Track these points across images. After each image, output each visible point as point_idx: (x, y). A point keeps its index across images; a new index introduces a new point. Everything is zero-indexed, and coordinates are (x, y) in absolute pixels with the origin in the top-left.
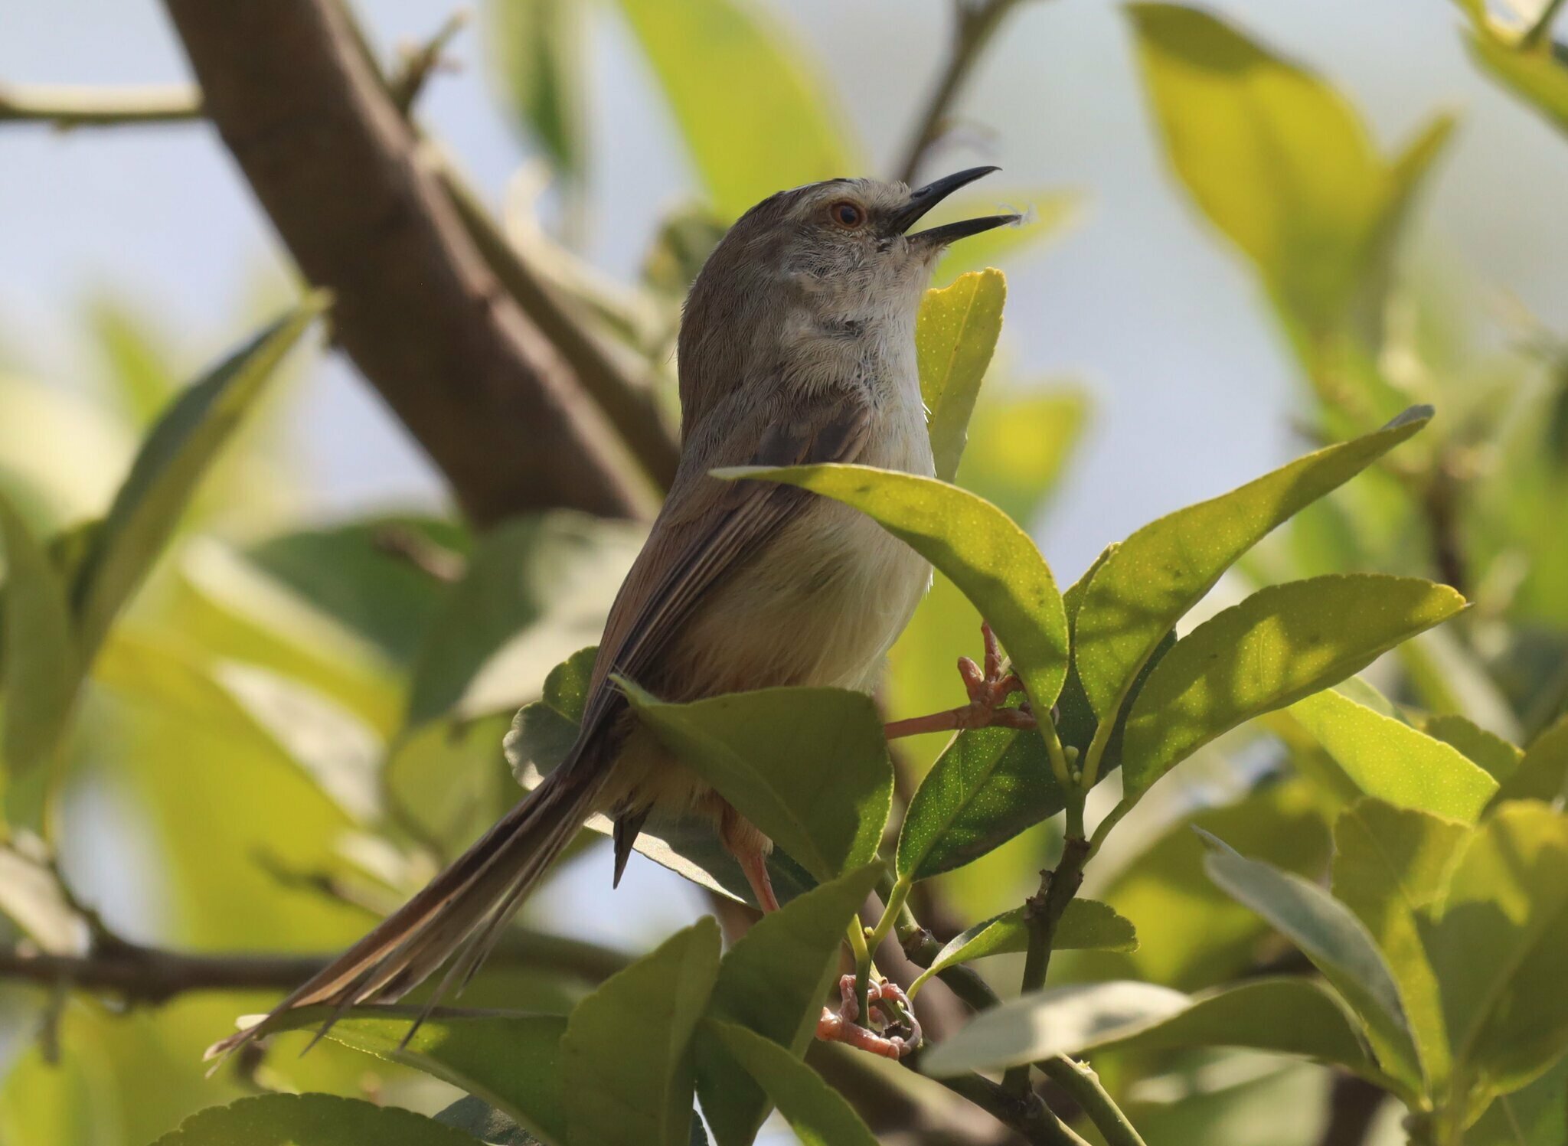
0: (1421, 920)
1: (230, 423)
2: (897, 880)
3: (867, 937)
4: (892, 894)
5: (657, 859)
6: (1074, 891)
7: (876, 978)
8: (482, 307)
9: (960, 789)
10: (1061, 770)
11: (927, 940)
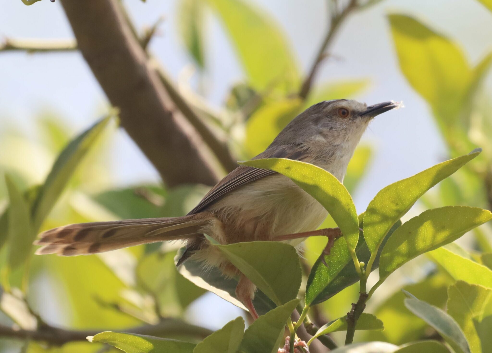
0: (475, 322)
1: (84, 152)
2: (305, 306)
3: (294, 325)
4: (303, 311)
5: (225, 298)
6: (363, 310)
7: (297, 339)
8: (170, 115)
9: (328, 277)
10: (358, 270)
11: (314, 326)
